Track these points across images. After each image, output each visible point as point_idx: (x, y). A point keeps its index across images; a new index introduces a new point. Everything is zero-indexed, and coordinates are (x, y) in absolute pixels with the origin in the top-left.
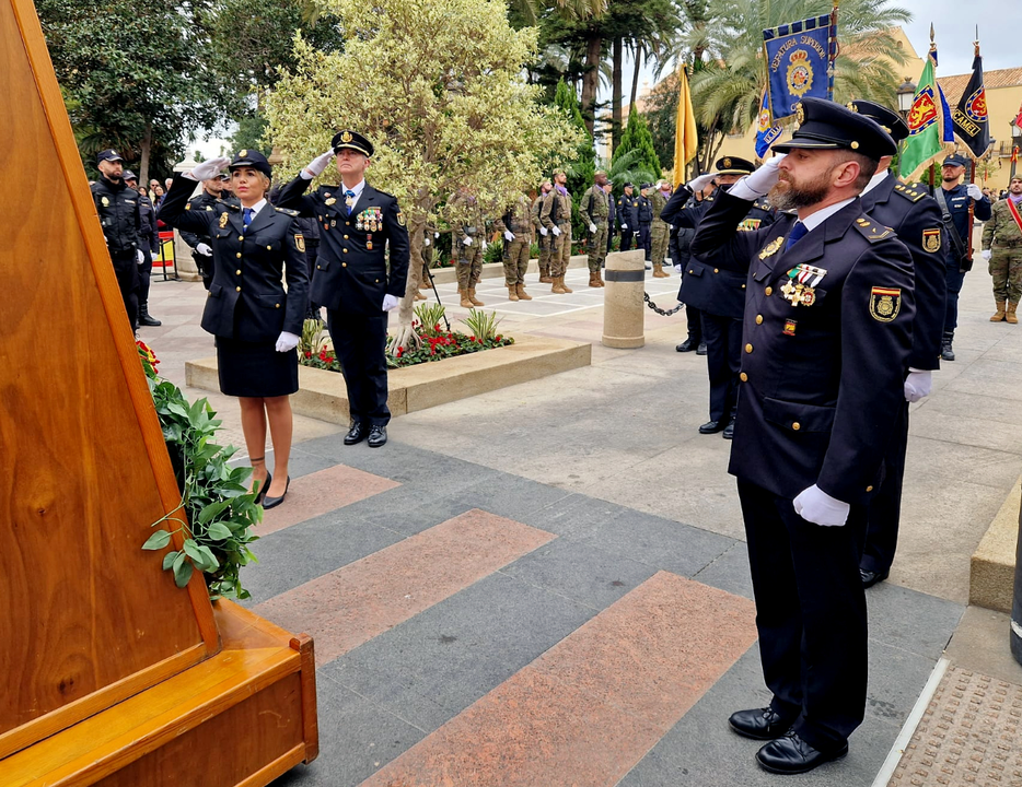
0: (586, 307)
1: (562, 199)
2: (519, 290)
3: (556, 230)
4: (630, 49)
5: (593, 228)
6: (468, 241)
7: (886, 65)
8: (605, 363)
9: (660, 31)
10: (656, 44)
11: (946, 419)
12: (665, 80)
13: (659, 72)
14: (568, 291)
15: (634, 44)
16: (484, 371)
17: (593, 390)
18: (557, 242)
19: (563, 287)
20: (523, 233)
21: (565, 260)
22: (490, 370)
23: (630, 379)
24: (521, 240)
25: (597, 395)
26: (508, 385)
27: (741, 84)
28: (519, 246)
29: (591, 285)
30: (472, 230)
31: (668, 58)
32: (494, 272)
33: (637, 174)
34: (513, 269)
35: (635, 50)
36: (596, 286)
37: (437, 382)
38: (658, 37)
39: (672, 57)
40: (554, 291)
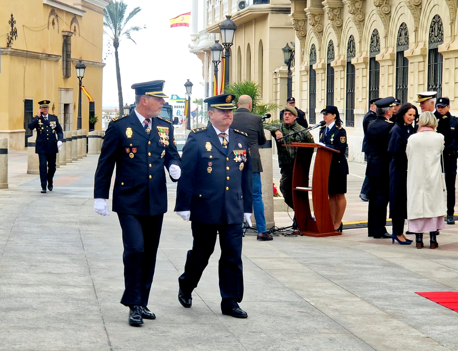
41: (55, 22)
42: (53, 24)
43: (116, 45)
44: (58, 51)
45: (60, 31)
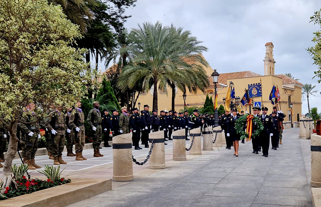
0: (97, 166)
1: (80, 114)
2: (60, 159)
3: (78, 129)
4: (93, 53)
5: (94, 128)
6: (31, 134)
7: (201, 67)
8: (119, 188)
9: (107, 47)
10: (105, 53)
11: (270, 196)
12: (111, 68)
13: (107, 65)
14: (84, 159)
15: (95, 52)
16: (60, 196)
17: (119, 201)
18: (78, 135)
19: (82, 157)
20: (61, 130)
21: (83, 144)
22: (63, 195)
23: (134, 194)
24: (61, 134)
25: (122, 202)
26: (73, 203)
27: (144, 71)
28: (59, 137)
29: (95, 156)
30: (33, 128)
31: (111, 59)
32: (42, 153)
33: (109, 106)
34: (57, 149)
35: (96, 54)
36: (97, 157)
37: (35, 203)
38: (106, 49)
39: (113, 59)
40: (77, 160)
41: (286, 92)
42: (285, 93)
43: (308, 97)
44: (287, 100)
45: (288, 94)
